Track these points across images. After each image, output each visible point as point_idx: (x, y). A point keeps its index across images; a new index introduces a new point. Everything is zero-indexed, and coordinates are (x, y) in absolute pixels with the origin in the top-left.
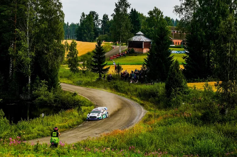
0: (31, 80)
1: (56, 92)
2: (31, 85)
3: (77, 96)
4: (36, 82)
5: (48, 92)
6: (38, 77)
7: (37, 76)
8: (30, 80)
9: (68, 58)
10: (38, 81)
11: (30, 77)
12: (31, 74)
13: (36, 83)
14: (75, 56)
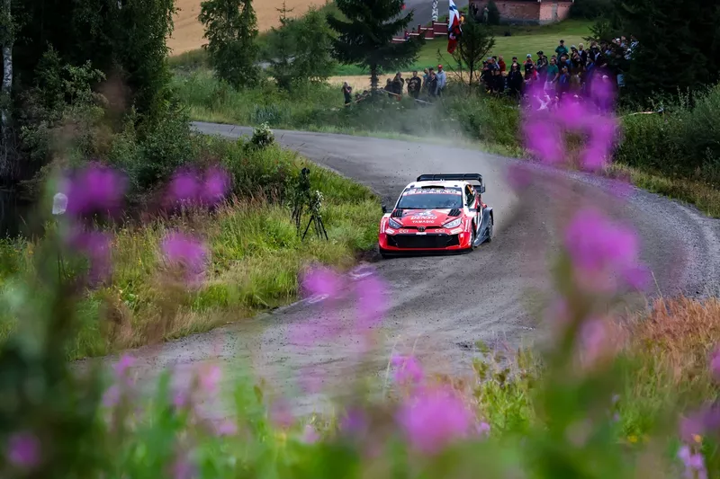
0: (14, 73)
1: (153, 131)
2: (13, 94)
3: (270, 149)
4: (44, 80)
5: (109, 129)
6: (51, 54)
7: (46, 49)
8: (8, 68)
9: (207, 17)
10: (52, 76)
11: (8, 51)
12: (18, 34)
13: (43, 84)
14: (240, 10)
